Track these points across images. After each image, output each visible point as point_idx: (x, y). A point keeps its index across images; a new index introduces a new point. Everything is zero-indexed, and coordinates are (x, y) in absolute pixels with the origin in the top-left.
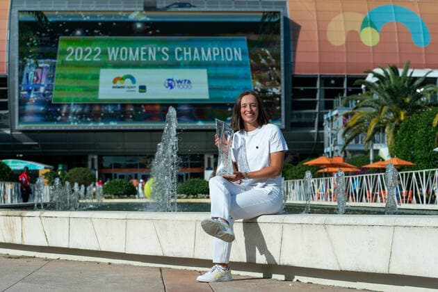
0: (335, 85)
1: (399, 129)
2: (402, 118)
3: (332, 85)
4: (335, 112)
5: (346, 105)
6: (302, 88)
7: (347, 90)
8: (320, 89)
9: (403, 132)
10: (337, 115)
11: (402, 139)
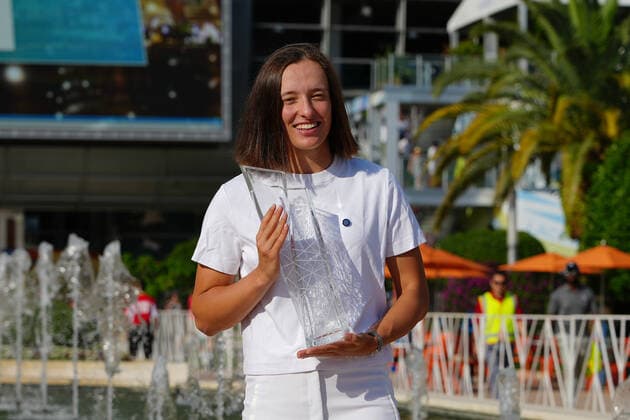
0: (374, 20)
1: (601, 162)
2: (612, 130)
3: (365, 21)
4: (377, 98)
5: (408, 80)
6: (279, 27)
7: (407, 34)
8: (332, 31)
9: (615, 171)
10: (380, 107)
11: (613, 190)
